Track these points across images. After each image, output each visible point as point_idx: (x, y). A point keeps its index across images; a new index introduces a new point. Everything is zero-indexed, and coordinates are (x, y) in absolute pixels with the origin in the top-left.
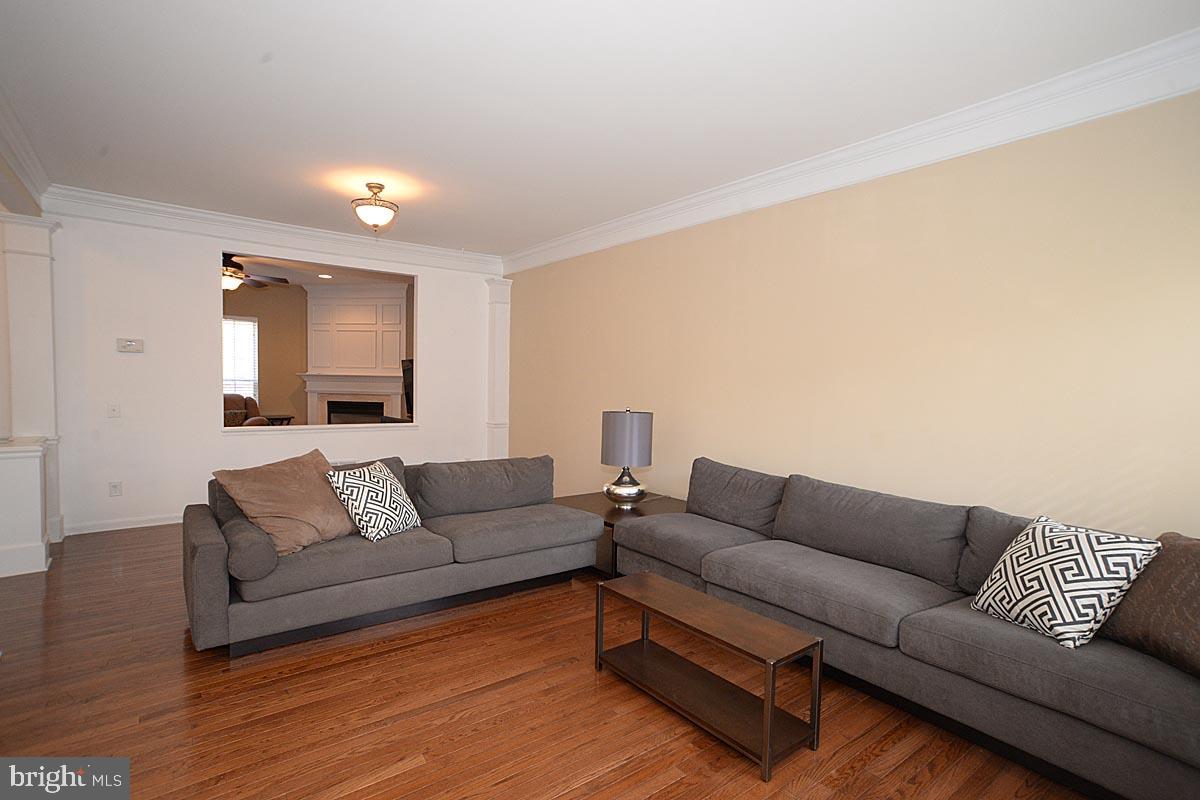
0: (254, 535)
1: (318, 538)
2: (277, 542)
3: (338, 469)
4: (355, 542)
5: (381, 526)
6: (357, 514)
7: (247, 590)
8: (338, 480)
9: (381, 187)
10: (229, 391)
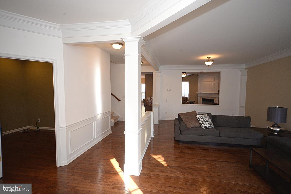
0: (184, 124)
1: (194, 127)
2: (187, 126)
3: (198, 114)
4: (200, 128)
5: (205, 126)
6: (201, 123)
7: (183, 133)
8: (198, 116)
9: (210, 57)
10: (183, 96)
